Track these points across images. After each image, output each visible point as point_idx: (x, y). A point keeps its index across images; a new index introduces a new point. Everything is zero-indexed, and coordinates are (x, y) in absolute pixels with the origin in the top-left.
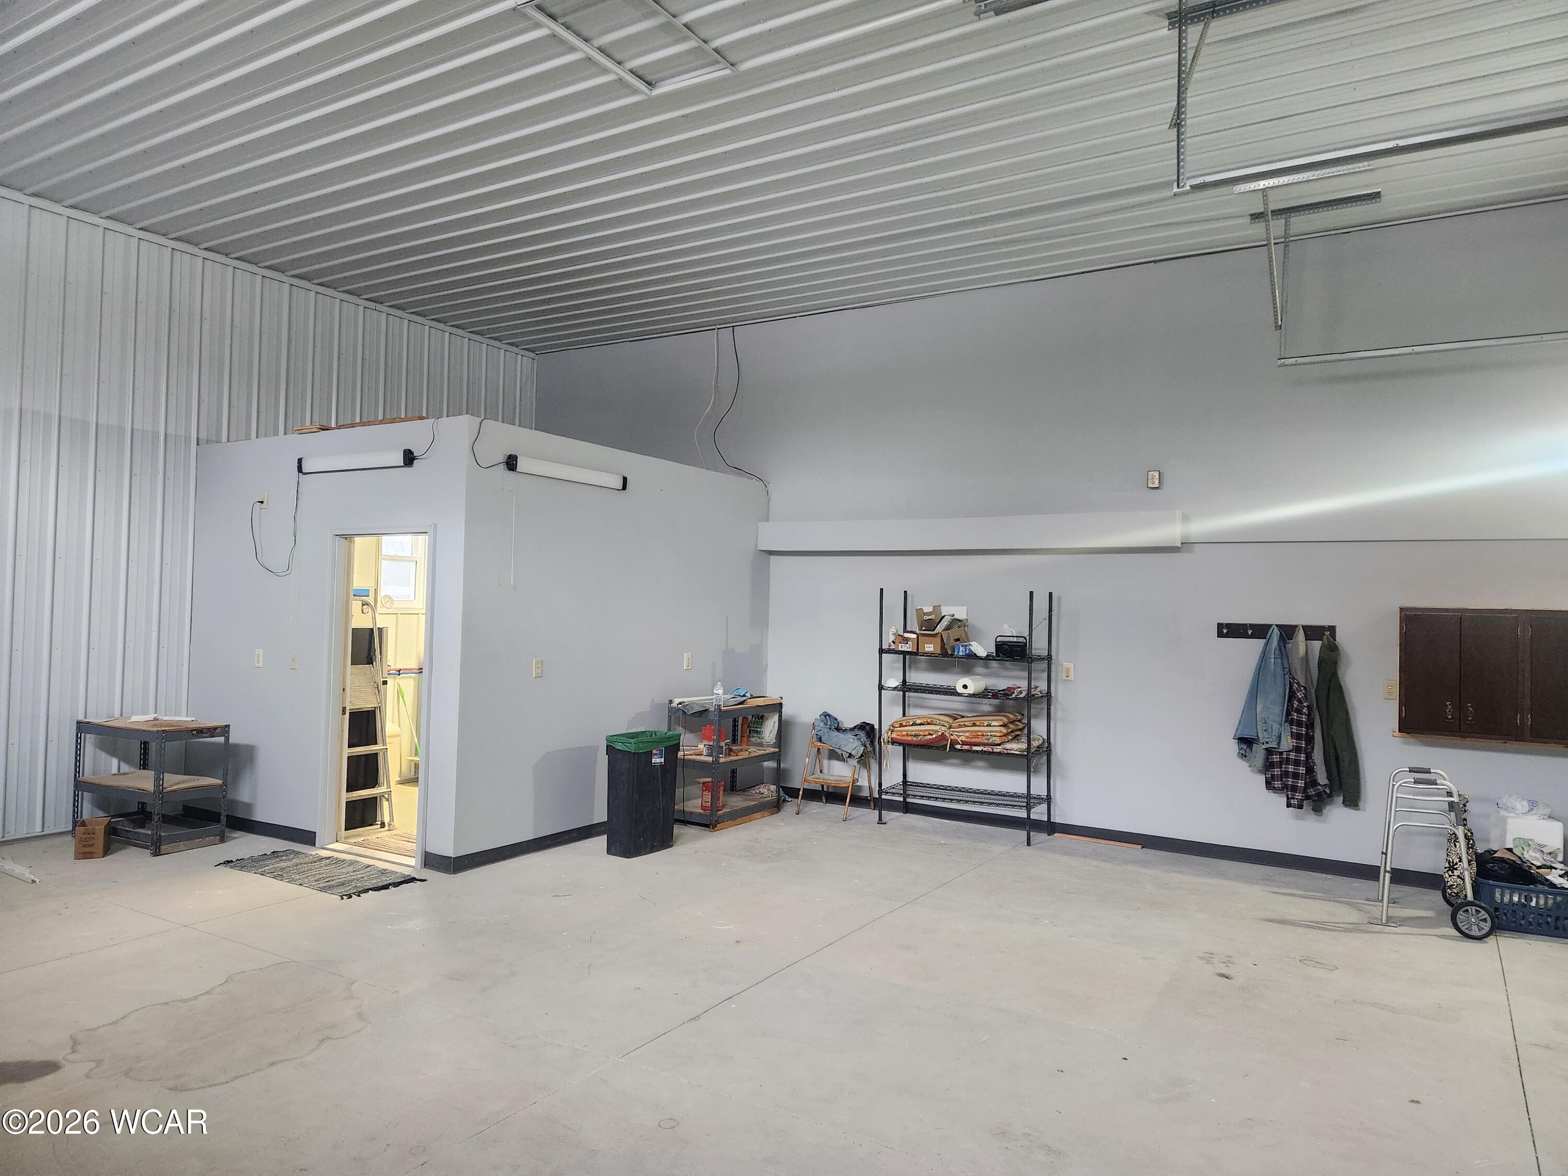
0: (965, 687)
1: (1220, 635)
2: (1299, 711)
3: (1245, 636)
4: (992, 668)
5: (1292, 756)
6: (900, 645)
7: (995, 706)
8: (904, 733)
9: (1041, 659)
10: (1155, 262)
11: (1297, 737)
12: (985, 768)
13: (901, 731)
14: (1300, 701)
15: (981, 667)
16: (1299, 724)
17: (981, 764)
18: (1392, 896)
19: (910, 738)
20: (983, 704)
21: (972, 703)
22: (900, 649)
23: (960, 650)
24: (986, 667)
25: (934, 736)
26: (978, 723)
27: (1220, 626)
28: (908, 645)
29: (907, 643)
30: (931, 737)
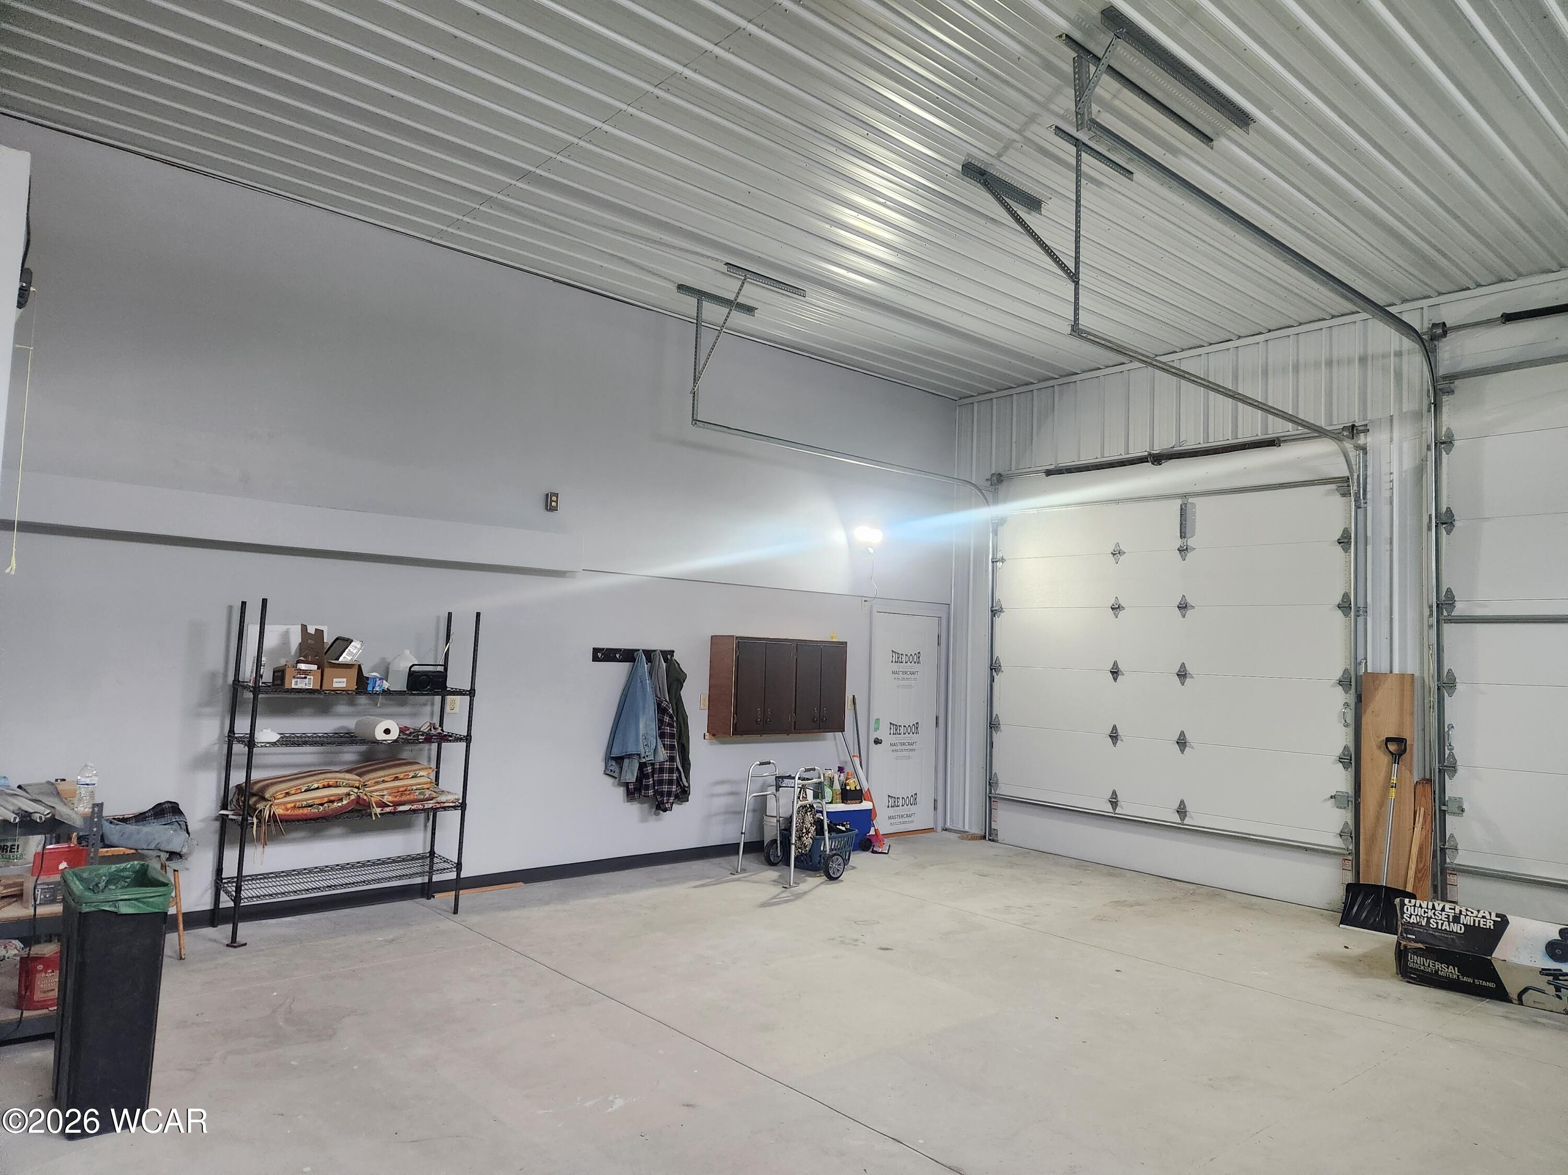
0: (387, 731)
1: (595, 659)
2: (671, 725)
3: (614, 659)
4: (358, 705)
5: (667, 765)
6: (294, 681)
7: (361, 753)
8: (289, 806)
9: (460, 693)
10: (555, 280)
11: (672, 748)
12: (342, 836)
13: (285, 803)
14: (671, 717)
15: (343, 704)
16: (672, 736)
17: (337, 830)
18: (742, 867)
19: (301, 811)
20: (344, 753)
21: (328, 753)
22: (293, 686)
23: (377, 685)
24: (352, 703)
25: (345, 802)
26: (401, 776)
27: (596, 651)
28: (307, 680)
29: (305, 678)
30: (340, 804)
